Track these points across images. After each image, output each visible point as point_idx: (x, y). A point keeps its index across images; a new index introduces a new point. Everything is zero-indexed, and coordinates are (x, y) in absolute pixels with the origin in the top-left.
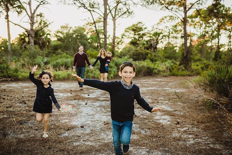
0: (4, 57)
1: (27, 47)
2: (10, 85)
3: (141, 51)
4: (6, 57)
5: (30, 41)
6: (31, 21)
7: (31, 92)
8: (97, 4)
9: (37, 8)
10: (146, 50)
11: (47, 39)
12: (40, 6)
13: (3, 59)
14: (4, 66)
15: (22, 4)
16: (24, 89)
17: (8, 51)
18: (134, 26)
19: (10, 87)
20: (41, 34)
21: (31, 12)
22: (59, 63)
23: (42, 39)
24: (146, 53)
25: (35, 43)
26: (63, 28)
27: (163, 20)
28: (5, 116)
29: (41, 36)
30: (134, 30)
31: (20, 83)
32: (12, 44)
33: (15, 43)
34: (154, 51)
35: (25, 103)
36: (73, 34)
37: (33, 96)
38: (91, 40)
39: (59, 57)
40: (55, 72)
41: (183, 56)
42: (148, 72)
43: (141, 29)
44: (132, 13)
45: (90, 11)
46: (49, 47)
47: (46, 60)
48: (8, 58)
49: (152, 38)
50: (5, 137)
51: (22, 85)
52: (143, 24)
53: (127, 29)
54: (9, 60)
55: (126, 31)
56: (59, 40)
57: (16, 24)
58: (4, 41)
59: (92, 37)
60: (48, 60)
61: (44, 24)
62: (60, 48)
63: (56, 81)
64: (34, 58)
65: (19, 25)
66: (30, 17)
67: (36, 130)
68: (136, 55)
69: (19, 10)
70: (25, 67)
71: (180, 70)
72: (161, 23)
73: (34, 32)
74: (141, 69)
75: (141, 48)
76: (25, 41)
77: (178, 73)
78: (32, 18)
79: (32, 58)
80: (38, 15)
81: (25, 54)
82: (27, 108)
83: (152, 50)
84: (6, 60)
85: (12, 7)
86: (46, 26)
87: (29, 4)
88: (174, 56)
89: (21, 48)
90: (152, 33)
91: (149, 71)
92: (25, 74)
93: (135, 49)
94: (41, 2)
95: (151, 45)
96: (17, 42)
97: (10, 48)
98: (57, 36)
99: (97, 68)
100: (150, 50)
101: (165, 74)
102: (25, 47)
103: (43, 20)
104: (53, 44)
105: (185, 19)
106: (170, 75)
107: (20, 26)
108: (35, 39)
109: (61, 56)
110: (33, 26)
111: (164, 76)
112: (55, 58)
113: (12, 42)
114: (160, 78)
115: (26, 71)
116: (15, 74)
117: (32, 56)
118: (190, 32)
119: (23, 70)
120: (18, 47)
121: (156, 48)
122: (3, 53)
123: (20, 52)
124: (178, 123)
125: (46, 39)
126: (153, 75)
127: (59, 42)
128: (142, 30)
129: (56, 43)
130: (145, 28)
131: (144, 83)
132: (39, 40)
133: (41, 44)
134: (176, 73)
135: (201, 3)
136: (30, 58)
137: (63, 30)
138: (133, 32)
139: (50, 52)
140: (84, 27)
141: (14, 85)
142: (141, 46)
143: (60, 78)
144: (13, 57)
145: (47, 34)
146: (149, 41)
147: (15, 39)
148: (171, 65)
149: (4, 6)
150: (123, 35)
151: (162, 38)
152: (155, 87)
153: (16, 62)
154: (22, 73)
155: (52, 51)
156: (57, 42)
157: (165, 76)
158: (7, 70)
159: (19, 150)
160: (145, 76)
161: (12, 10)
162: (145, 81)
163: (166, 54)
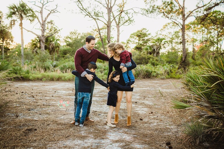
0: (18, 61)
1: (38, 51)
2: (22, 84)
3: (144, 56)
4: (20, 61)
5: (41, 46)
6: (42, 28)
7: (40, 90)
8: (102, 13)
9: (48, 16)
10: (149, 55)
11: (57, 44)
12: (50, 14)
13: (17, 62)
14: (17, 68)
15: (35, 13)
16: (33, 87)
17: (21, 55)
18: (139, 32)
19: (22, 85)
20: (51, 40)
21: (42, 20)
22: (66, 66)
23: (52, 44)
24: (148, 57)
25: (46, 48)
26: (72, 34)
27: (166, 27)
28: (18, 105)
29: (51, 41)
30: (138, 36)
31: (30, 83)
32: (25, 48)
33: (28, 48)
34: (157, 56)
35: (34, 97)
36: (81, 40)
37: (40, 92)
38: (98, 45)
39: (67, 61)
40: (62, 73)
41: (181, 60)
42: (146, 75)
43: (145, 35)
44: (133, 21)
45: (95, 19)
46: (58, 52)
47: (55, 63)
48: (21, 61)
49: (155, 44)
50: (17, 117)
51: (32, 84)
52: (147, 31)
53: (132, 34)
54: (22, 63)
55: (131, 37)
56: (68, 45)
57: (28, 31)
58: (18, 45)
59: (99, 43)
60: (57, 63)
61: (54, 31)
62: (69, 53)
63: (62, 82)
64: (44, 62)
65: (31, 32)
66: (42, 25)
67: (40, 114)
68: (139, 60)
69: (31, 18)
70: (36, 69)
71: (178, 74)
72: (164, 29)
73: (45, 38)
74: (141, 72)
75: (144, 53)
76: (36, 47)
77: (175, 76)
78: (43, 25)
79: (42, 61)
80: (49, 23)
81: (36, 58)
82: (35, 101)
83: (155, 55)
84: (19, 63)
85: (25, 16)
86: (56, 32)
87: (41, 12)
88: (176, 60)
89: (33, 52)
90: (155, 38)
91: (148, 74)
92: (35, 75)
93: (139, 54)
94: (52, 11)
95: (154, 50)
96: (29, 46)
97: (23, 52)
98: (66, 41)
99: (100, 70)
100: (152, 54)
101: (163, 77)
102: (36, 52)
103: (53, 27)
104: (62, 48)
105: (183, 26)
106: (167, 78)
107: (33, 33)
108: (46, 44)
109: (69, 60)
110: (44, 33)
111: (161, 79)
112: (63, 62)
113: (25, 47)
114: (158, 80)
115: (37, 72)
116: (27, 75)
117: (42, 60)
118: (192, 38)
119: (34, 72)
120: (30, 51)
121: (158, 53)
122: (17, 57)
123: (32, 56)
124: (152, 113)
125: (55, 44)
126: (151, 77)
127: (69, 47)
128: (147, 36)
129: (65, 48)
130: (149, 34)
131: (140, 84)
132: (49, 46)
133: (51, 49)
134: (174, 76)
135: (199, 11)
136: (40, 61)
137: (72, 36)
138: (138, 38)
139: (60, 57)
140: (92, 33)
141: (25, 84)
142: (144, 51)
143: (65, 79)
144: (26, 60)
145: (57, 40)
146: (152, 46)
147: (28, 44)
148: (170, 69)
149: (18, 16)
150: (129, 41)
151: (165, 43)
152: (149, 88)
153: (28, 65)
154: (33, 74)
155: (61, 55)
156: (67, 46)
157: (163, 79)
158: (20, 71)
159: (26, 125)
160: (144, 78)
161: (26, 18)
162: (142, 82)
163: (168, 59)
